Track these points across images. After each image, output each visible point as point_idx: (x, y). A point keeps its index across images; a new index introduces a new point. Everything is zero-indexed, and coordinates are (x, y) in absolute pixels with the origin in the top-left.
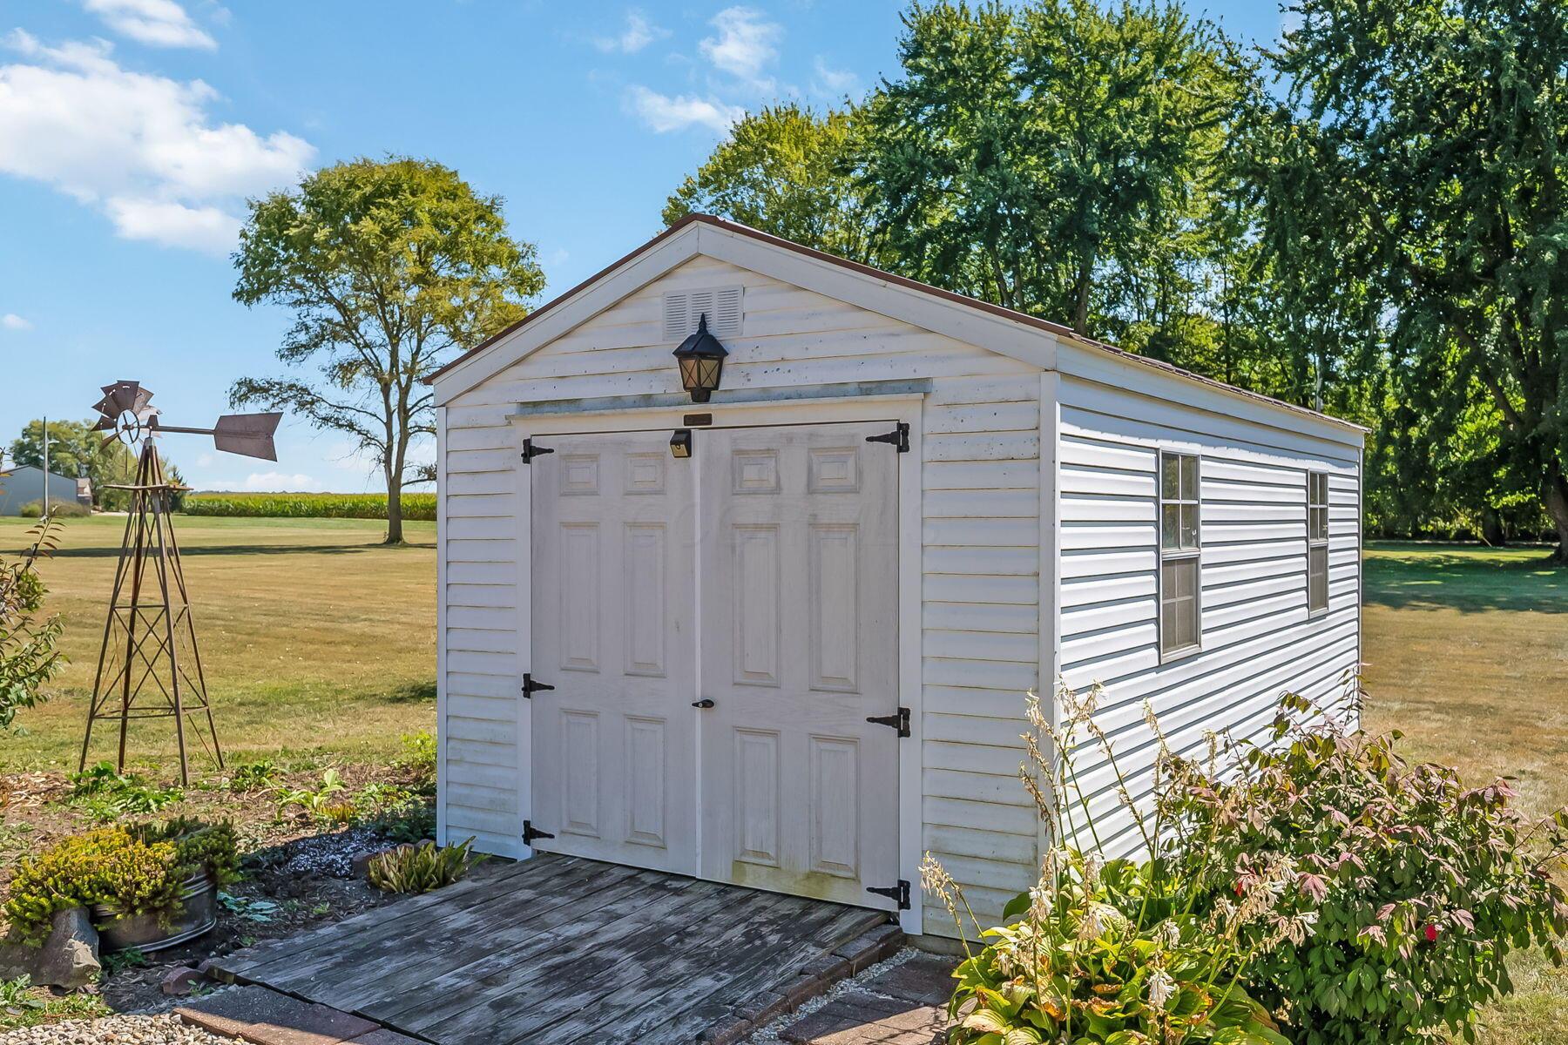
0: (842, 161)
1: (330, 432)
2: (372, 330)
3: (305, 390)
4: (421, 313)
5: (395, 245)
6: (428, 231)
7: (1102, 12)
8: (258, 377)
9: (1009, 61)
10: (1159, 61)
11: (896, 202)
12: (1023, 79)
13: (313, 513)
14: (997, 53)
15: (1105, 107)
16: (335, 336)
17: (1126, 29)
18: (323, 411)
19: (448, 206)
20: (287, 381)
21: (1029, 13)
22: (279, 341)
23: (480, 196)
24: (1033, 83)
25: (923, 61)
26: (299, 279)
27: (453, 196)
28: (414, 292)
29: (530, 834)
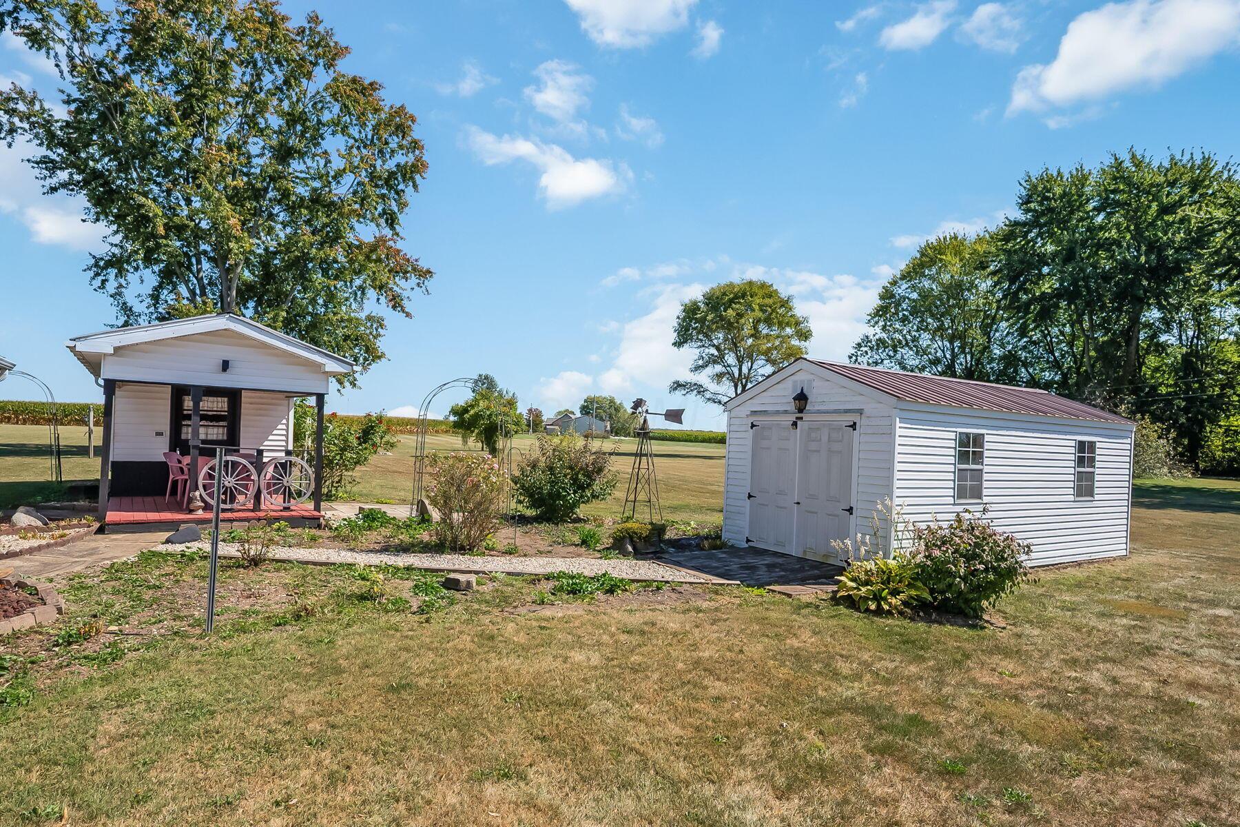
0: (981, 263)
1: (710, 404)
2: (731, 359)
3: (701, 386)
4: (753, 351)
5: (742, 321)
6: (759, 314)
7: (1155, 164)
8: (682, 380)
9: (1088, 200)
10: (1193, 191)
11: (1012, 282)
12: (1098, 210)
13: (704, 441)
14: (1080, 196)
15: (1154, 220)
16: (715, 362)
17: (1169, 174)
18: (708, 395)
19: (768, 301)
20: (693, 381)
21: (1103, 170)
22: (690, 365)
23: (782, 296)
24: (1104, 210)
25: (1032, 205)
26: (701, 337)
27: (770, 296)
28: (750, 341)
29: (748, 541)
